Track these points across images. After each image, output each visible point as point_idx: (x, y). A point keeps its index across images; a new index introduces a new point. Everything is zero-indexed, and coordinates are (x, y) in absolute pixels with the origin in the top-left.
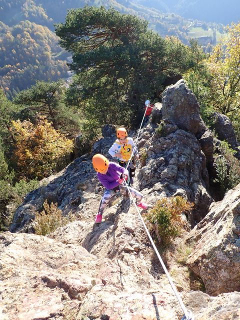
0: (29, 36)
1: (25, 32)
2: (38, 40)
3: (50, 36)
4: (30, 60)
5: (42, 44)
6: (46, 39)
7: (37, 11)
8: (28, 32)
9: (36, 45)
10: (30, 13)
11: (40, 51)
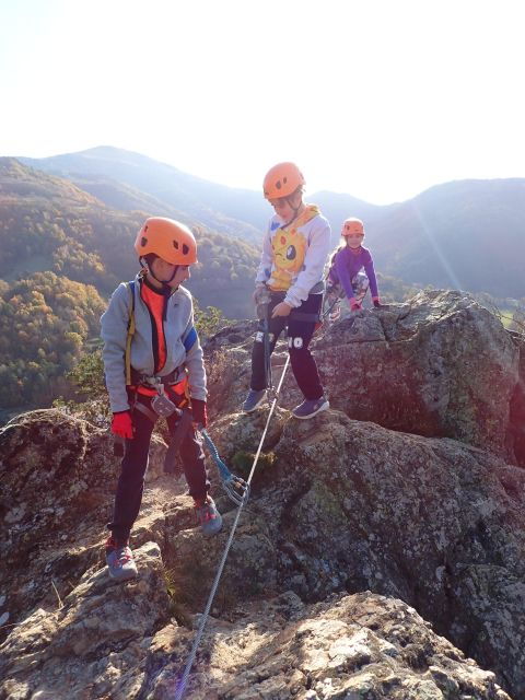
0: (42, 300)
1: (35, 293)
2: (60, 309)
3: (95, 302)
4: (23, 347)
5: (67, 318)
6: (82, 307)
7: (86, 260)
8: (43, 292)
9: (51, 319)
10: (68, 263)
11: (57, 331)
